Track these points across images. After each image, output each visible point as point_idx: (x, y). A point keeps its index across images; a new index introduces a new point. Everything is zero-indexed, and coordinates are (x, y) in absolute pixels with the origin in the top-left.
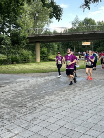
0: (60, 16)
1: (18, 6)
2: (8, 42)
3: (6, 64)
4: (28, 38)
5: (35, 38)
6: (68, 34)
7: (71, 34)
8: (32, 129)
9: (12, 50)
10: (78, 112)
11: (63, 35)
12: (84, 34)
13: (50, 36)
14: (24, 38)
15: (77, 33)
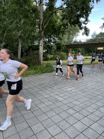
0: (88, 34)
1: (65, 29)
2: (55, 48)
3: (53, 60)
4: (66, 45)
5: (69, 45)
6: (89, 43)
7: (91, 43)
8: (80, 88)
9: (57, 52)
10: (101, 84)
11: (86, 43)
12: (99, 43)
13: (78, 44)
14: (63, 45)
15: (95, 42)
